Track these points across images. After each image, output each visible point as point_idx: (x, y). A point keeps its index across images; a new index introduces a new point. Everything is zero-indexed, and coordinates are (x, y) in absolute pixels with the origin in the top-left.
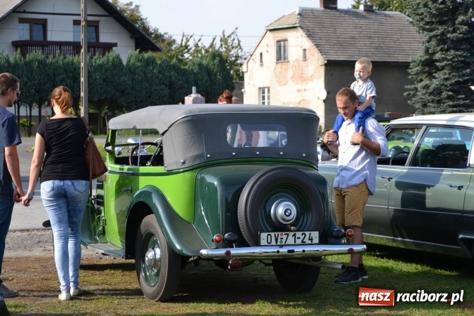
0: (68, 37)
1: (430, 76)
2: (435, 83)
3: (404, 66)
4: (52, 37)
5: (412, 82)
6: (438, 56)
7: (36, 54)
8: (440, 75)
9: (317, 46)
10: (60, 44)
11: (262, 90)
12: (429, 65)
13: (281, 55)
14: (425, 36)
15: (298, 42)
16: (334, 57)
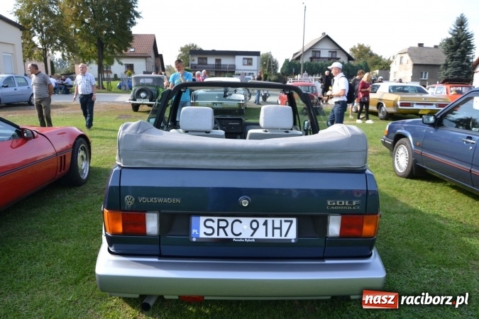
0: (327, 56)
1: (446, 69)
2: (447, 71)
3: (439, 66)
4: (322, 56)
5: (441, 71)
6: (449, 63)
7: (315, 61)
8: (449, 69)
9: (412, 59)
10: (323, 58)
11: (395, 73)
12: (446, 66)
13: (401, 63)
14: (447, 56)
15: (406, 57)
16: (417, 63)
